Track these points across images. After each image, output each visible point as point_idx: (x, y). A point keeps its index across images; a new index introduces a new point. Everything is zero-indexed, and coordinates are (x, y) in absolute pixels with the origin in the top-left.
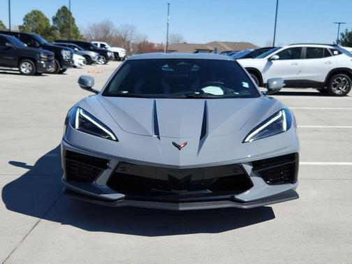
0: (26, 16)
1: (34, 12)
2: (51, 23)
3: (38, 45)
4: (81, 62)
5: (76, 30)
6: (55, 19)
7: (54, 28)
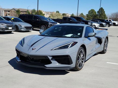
0: (89, 11)
1: (92, 10)
2: (97, 13)
3: (81, 20)
4: (98, 26)
5: (105, 15)
6: (98, 12)
7: (97, 15)
